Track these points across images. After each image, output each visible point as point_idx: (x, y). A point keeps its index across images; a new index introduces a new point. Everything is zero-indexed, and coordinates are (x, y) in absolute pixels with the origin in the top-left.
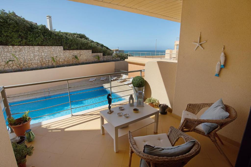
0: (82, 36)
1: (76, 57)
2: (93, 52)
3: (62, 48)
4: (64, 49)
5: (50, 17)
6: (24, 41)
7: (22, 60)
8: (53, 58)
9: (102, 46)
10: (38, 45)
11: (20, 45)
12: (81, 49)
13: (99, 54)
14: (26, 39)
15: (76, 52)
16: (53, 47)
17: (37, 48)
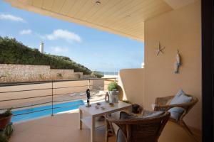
0: (67, 59)
1: (60, 75)
2: (75, 71)
3: (49, 67)
4: (51, 68)
5: (43, 44)
6: (18, 60)
7: (12, 76)
8: (40, 75)
9: (83, 67)
10: (30, 64)
11: (14, 64)
12: (65, 68)
13: (80, 73)
14: (20, 59)
15: (61, 71)
16: (42, 66)
17: (28, 66)
